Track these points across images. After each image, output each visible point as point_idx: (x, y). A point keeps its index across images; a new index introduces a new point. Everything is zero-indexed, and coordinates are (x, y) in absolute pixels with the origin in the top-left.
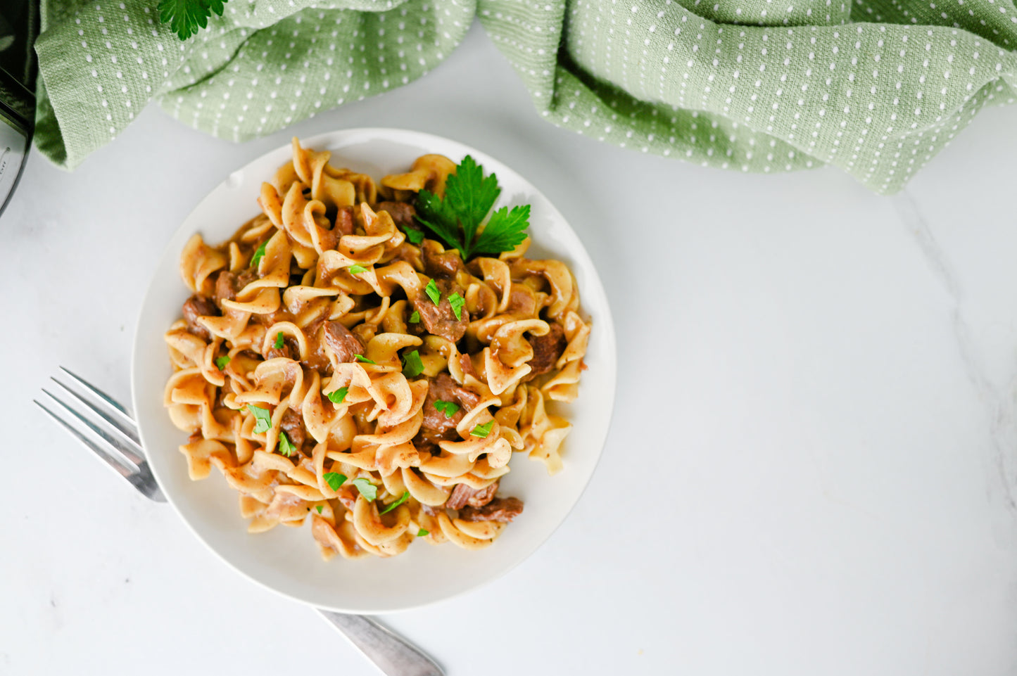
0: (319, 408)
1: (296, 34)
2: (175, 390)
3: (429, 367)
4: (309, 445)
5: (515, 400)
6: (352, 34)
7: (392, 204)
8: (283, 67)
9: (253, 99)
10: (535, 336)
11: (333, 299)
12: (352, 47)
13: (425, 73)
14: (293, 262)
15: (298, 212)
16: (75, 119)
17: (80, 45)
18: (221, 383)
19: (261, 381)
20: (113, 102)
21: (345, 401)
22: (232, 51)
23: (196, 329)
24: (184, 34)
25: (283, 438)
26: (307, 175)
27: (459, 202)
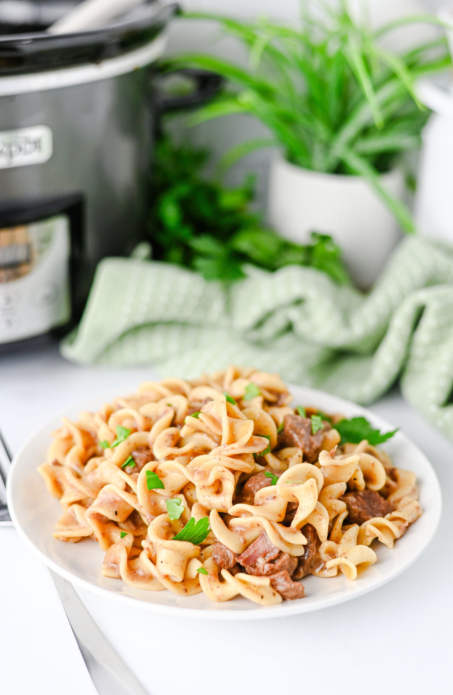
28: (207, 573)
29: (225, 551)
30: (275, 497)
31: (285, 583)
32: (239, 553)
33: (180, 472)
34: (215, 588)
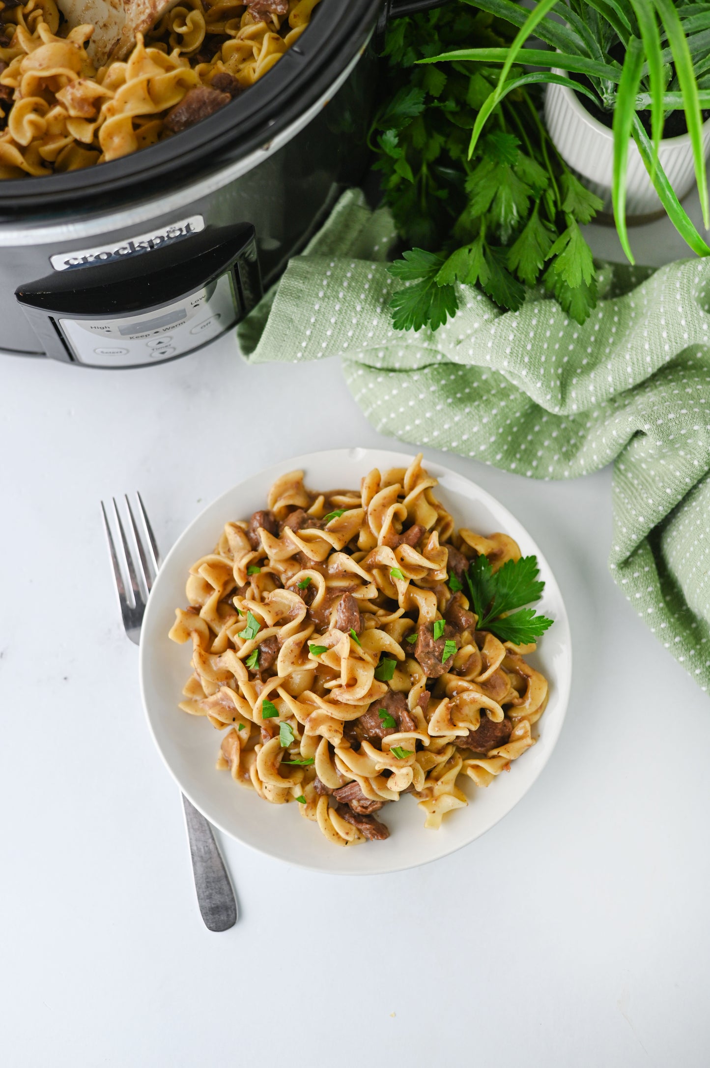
0: (297, 651)
1: (475, 385)
2: (205, 565)
3: (396, 682)
4: (269, 673)
5: (440, 752)
6: (515, 413)
7: (455, 551)
8: (450, 401)
9: (412, 407)
10: (488, 718)
11: (365, 583)
12: (508, 422)
13: (547, 479)
14: (356, 537)
15: (385, 505)
16: (280, 327)
17: (322, 280)
18: (241, 583)
19: (272, 602)
20: (314, 336)
21: (319, 657)
22: (422, 364)
23: (252, 535)
24: (398, 325)
25: (256, 654)
26: (411, 486)
27: (504, 584)
28: (305, 802)
32: (337, 789)
34: (307, 813)
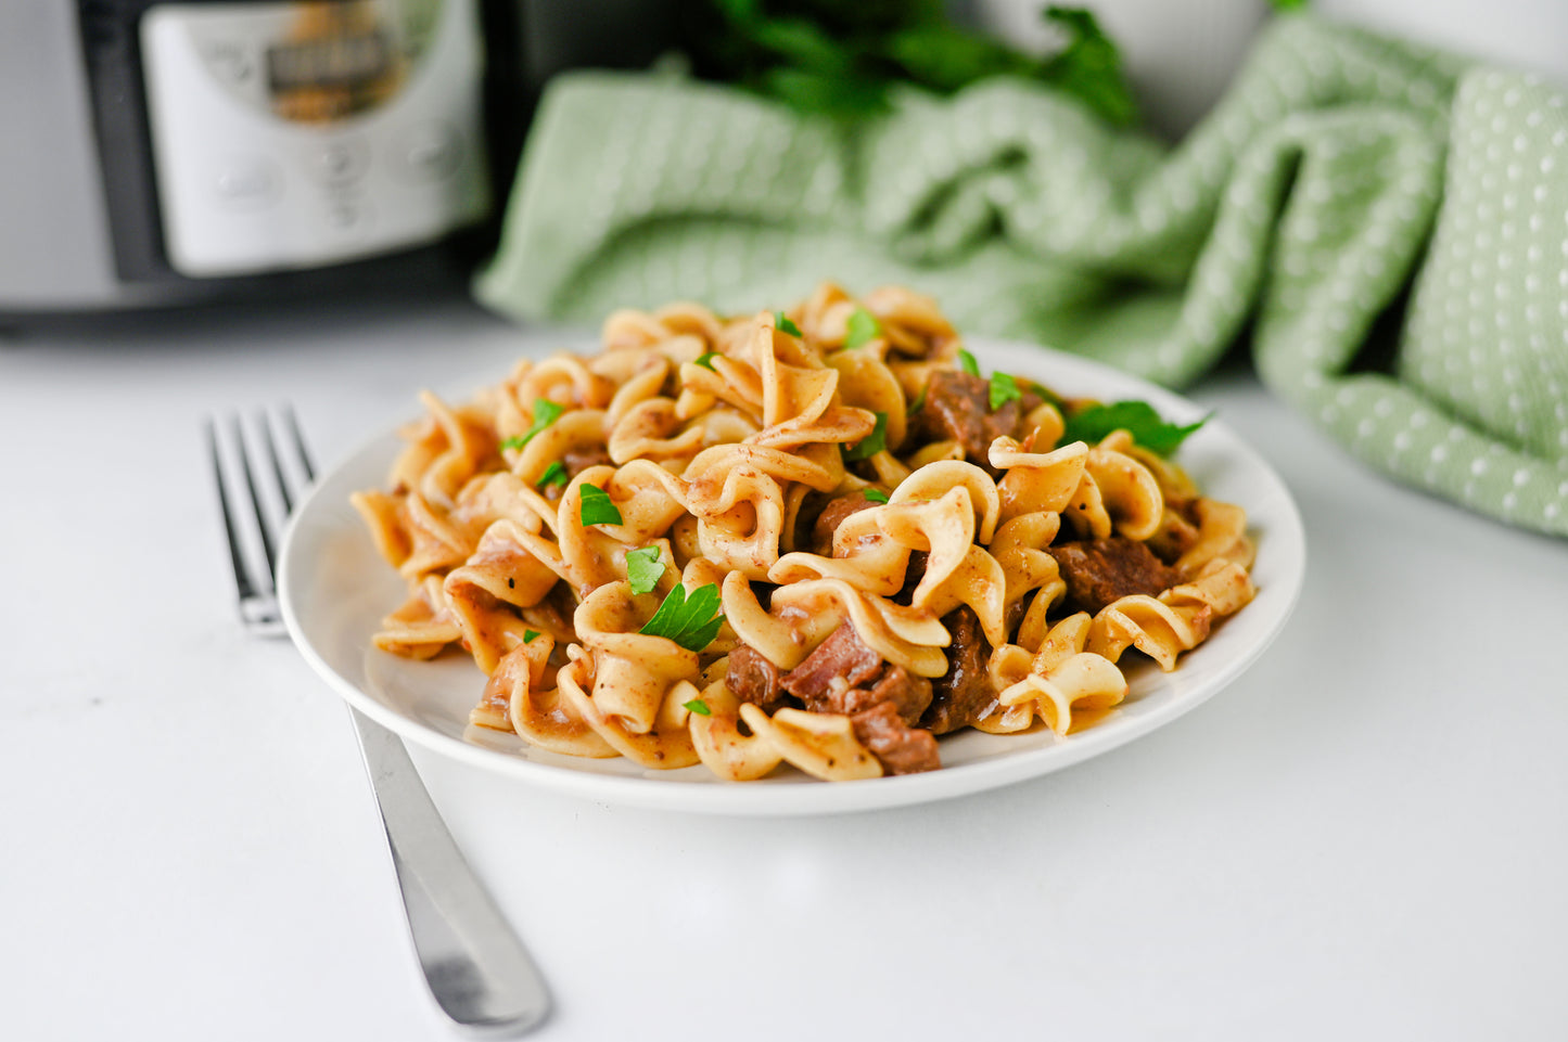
28: (709, 712)
29: (757, 663)
30: (877, 538)
31: (889, 732)
32: (788, 668)
33: (659, 486)
34: (725, 746)
